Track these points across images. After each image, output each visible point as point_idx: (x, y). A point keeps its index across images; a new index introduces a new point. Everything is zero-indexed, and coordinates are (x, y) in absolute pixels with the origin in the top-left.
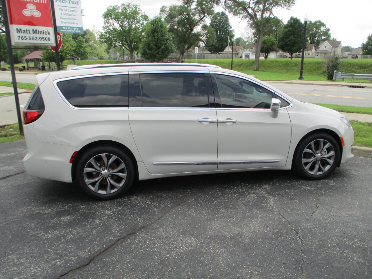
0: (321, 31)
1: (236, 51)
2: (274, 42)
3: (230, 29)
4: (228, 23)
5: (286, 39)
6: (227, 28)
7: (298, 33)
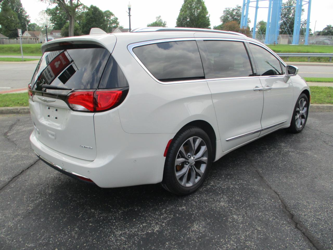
0: (112, 20)
1: (36, 37)
2: (78, 28)
3: (25, 14)
4: (22, 8)
5: (89, 25)
6: (21, 12)
7: (99, 20)
